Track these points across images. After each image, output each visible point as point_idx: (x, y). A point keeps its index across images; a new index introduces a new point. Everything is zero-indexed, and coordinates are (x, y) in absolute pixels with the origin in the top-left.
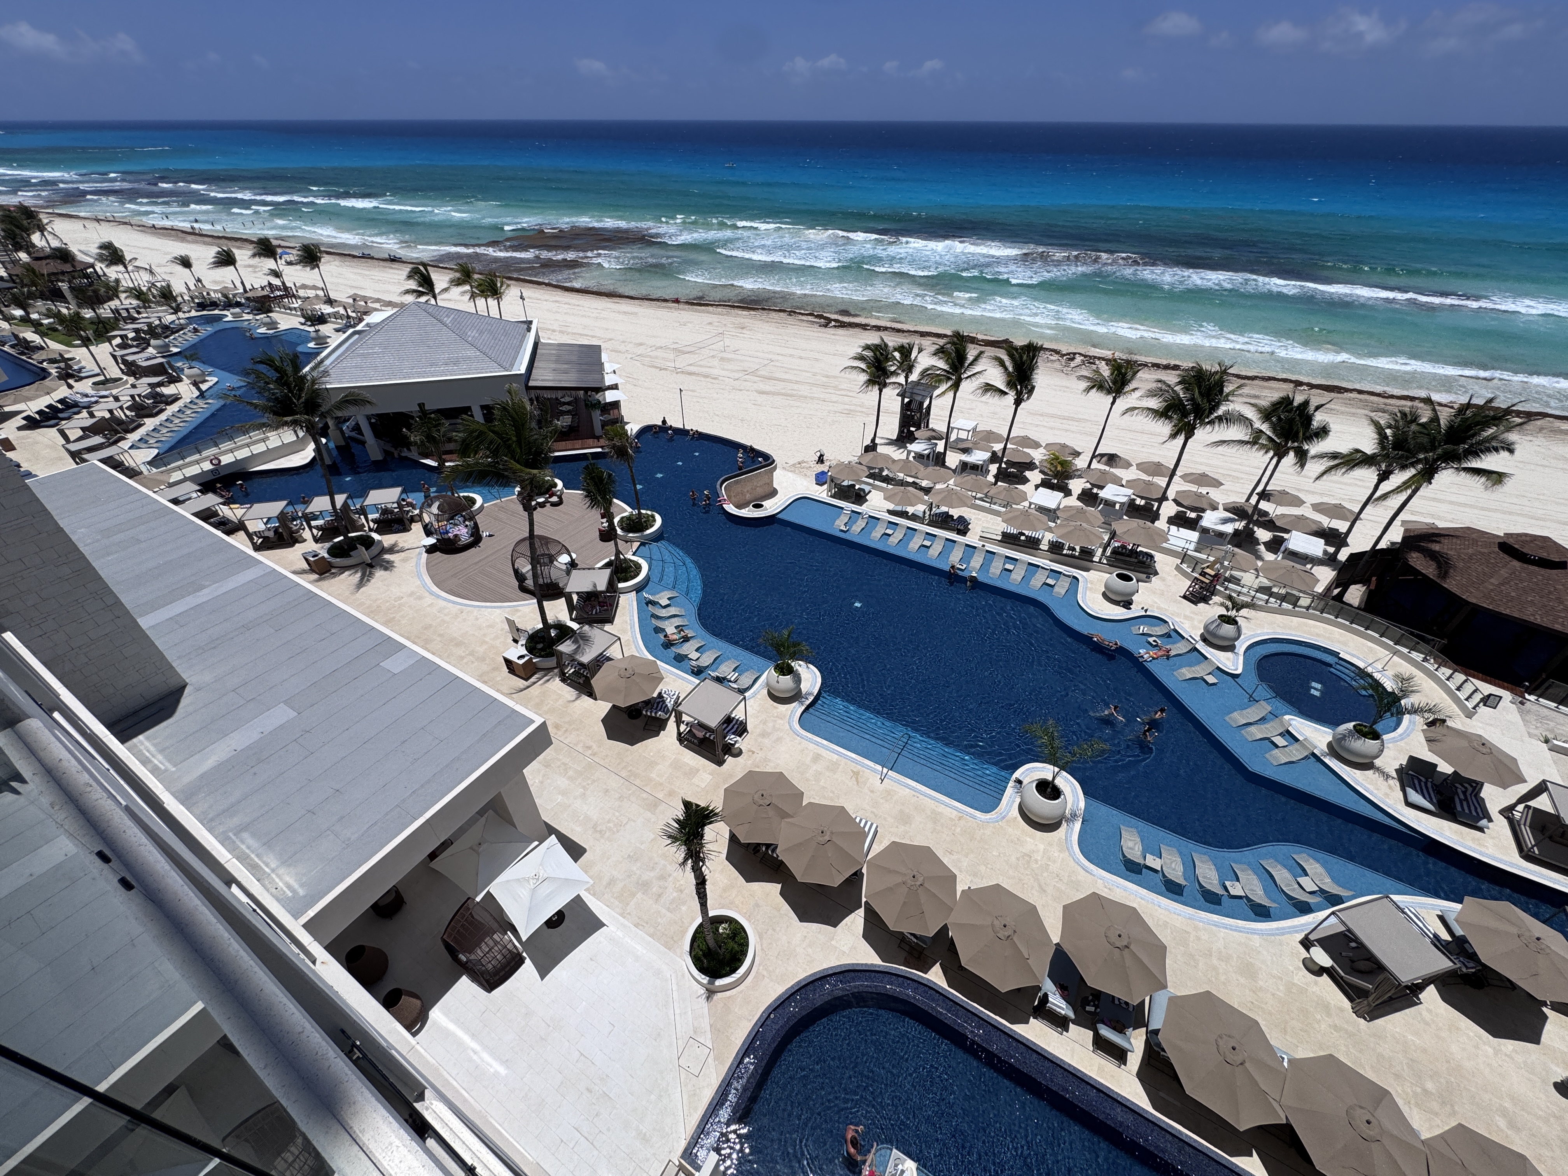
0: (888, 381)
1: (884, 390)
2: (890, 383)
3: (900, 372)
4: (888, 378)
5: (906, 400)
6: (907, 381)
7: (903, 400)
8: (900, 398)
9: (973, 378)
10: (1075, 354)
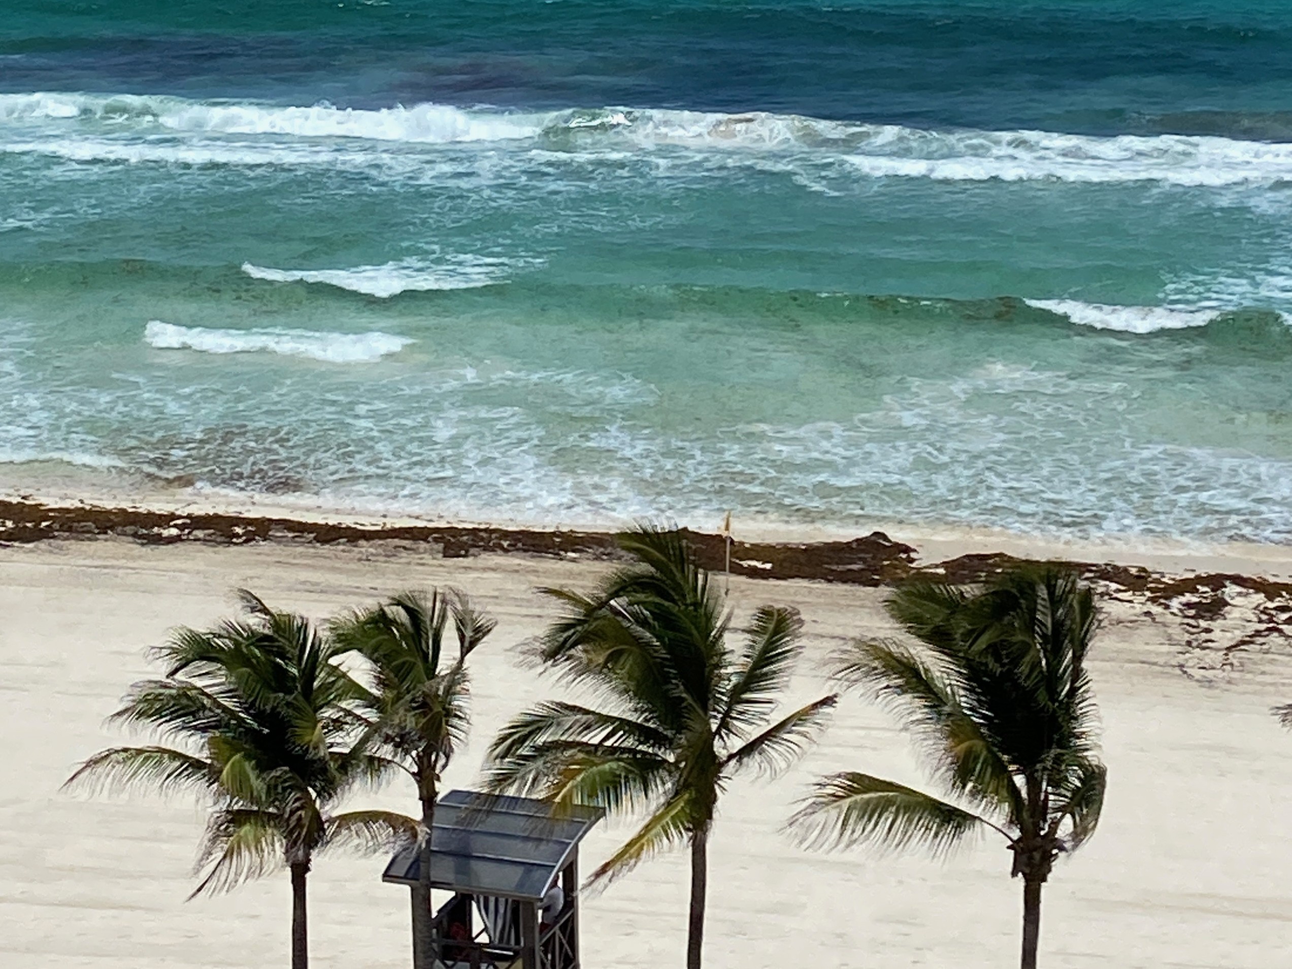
0: (331, 809)
1: (318, 859)
2: (345, 820)
3: (386, 751)
4: (328, 790)
5: (440, 898)
6: (428, 798)
7: (421, 902)
8: (404, 891)
9: (774, 751)
10: (1217, 581)
